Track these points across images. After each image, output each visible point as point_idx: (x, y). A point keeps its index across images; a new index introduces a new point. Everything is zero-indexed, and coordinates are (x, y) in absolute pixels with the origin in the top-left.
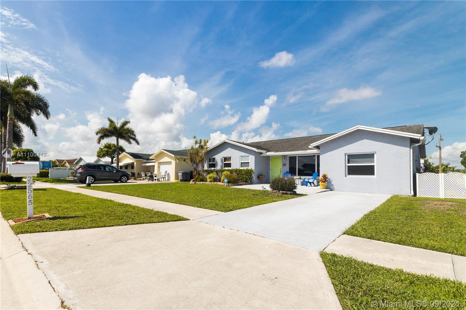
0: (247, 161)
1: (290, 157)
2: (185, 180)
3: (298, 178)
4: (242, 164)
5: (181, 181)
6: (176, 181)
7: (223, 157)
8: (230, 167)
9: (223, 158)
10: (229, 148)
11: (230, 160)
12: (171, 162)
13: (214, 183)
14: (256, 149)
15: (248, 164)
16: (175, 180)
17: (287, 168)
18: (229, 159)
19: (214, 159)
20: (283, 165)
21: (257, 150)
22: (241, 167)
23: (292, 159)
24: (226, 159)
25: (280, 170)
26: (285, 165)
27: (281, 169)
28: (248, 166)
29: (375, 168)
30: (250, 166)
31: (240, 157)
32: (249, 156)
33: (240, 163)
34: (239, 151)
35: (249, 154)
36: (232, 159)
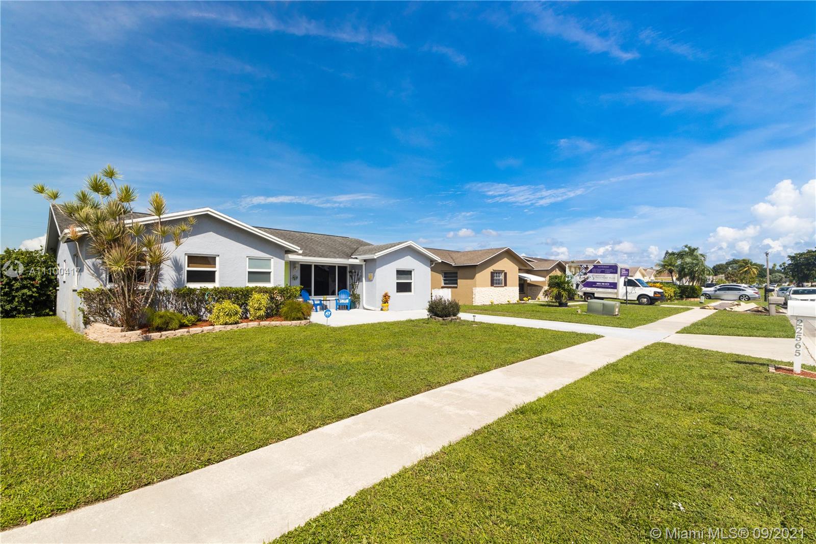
0: (253, 268)
3: (323, 299)
4: (253, 276)
7: (185, 254)
8: (213, 282)
9: (187, 257)
10: (211, 233)
11: (214, 264)
14: (299, 248)
15: (267, 275)
17: (299, 283)
18: (209, 260)
21: (301, 250)
22: (249, 282)
24: (194, 259)
26: (297, 278)
28: (268, 281)
29: (413, 284)
30: (274, 280)
31: (248, 258)
32: (272, 260)
33: (247, 273)
34: (243, 244)
35: (271, 255)
36: (220, 262)
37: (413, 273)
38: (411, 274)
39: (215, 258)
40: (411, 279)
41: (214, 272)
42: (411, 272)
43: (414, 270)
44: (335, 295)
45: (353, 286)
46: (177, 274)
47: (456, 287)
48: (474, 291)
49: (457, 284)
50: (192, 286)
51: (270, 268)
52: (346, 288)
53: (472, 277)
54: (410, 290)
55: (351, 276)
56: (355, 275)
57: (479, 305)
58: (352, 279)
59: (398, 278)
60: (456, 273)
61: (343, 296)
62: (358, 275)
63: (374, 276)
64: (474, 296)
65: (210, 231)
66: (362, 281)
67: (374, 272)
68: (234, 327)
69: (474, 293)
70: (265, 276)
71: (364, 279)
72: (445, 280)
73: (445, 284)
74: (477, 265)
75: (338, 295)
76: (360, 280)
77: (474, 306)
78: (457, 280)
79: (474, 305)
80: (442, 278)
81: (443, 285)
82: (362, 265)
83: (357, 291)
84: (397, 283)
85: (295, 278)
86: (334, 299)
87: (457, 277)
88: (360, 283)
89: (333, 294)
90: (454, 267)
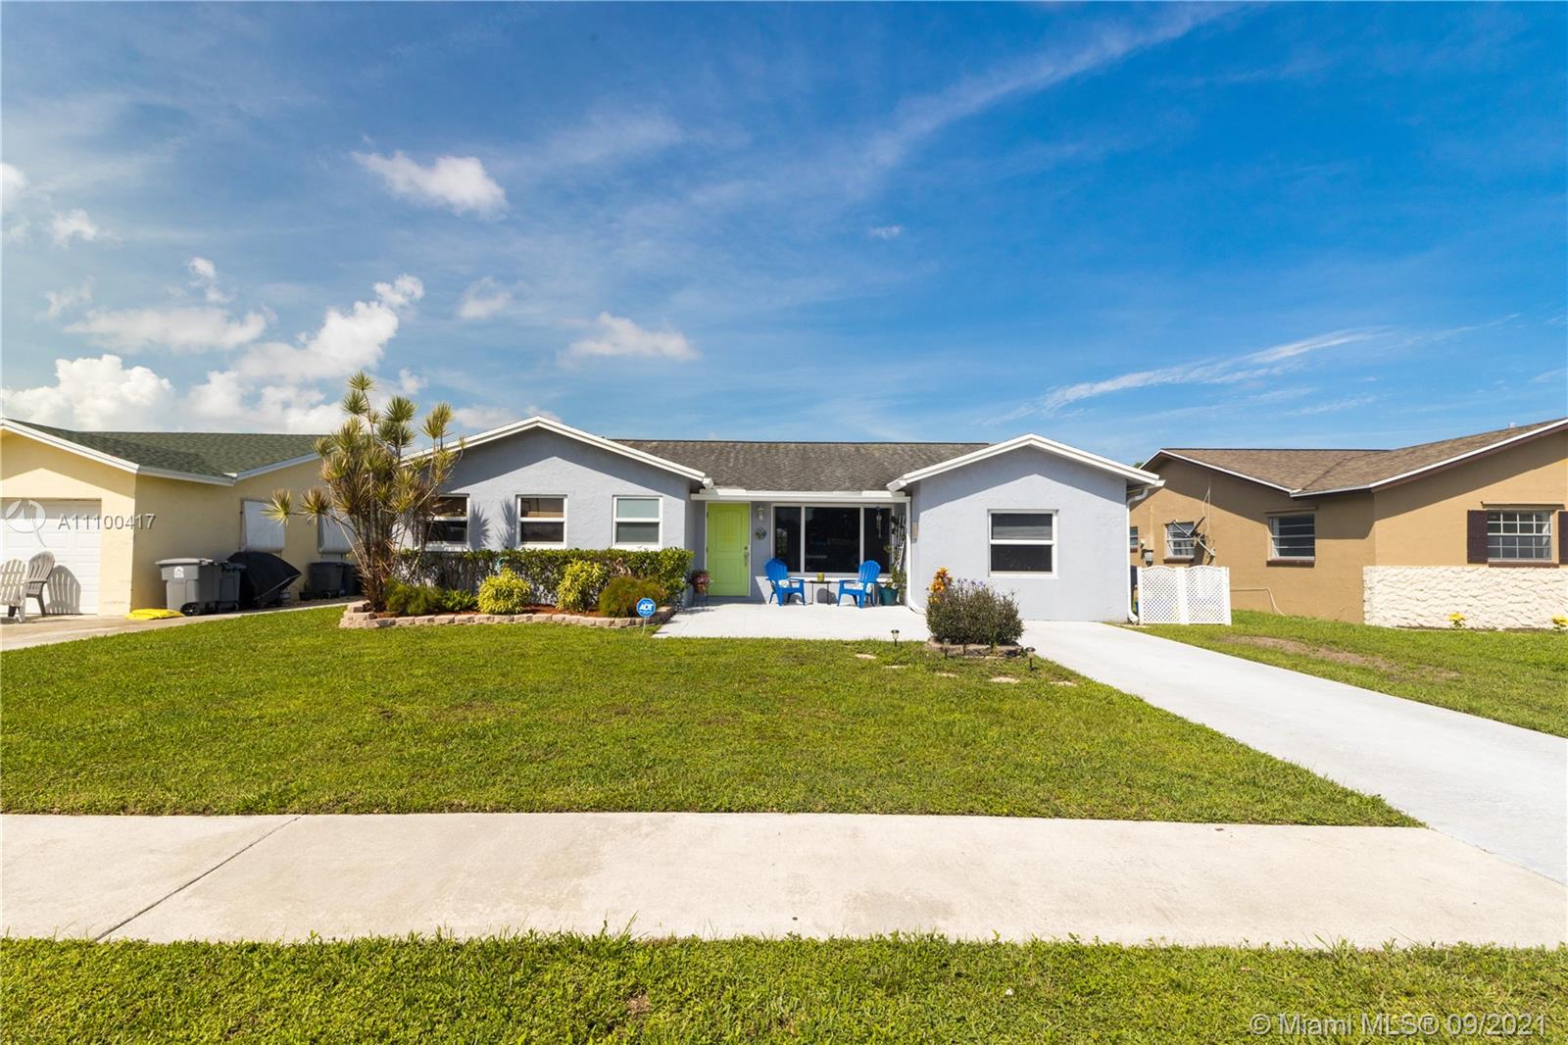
0: (629, 516)
1: (778, 510)
2: (212, 605)
3: (815, 579)
4: (625, 530)
5: (187, 609)
6: (148, 614)
7: (517, 496)
8: (561, 540)
9: (519, 500)
10: (555, 458)
11: (561, 510)
12: (100, 500)
13: (529, 619)
14: (702, 474)
15: (652, 529)
16: (134, 606)
17: (769, 546)
18: (555, 504)
19: (461, 501)
20: (757, 534)
22: (617, 541)
23: (786, 516)
24: (530, 504)
25: (743, 551)
26: (764, 534)
27: (746, 548)
28: (654, 539)
29: (1057, 552)
30: (664, 538)
31: (615, 499)
32: (661, 500)
33: (614, 525)
34: (607, 474)
35: (658, 491)
36: (569, 506)
37: (1055, 519)
38: (1050, 524)
39: (562, 499)
40: (1050, 537)
41: (562, 524)
42: (1050, 516)
43: (1057, 511)
46: (509, 528)
47: (1311, 565)
48: (1365, 577)
49: (1312, 552)
50: (530, 546)
51: (657, 516)
53: (1363, 533)
54: (1046, 567)
55: (894, 530)
57: (1387, 625)
59: (996, 535)
60: (1311, 520)
64: (1367, 595)
65: (553, 456)
68: (505, 619)
69: (1367, 584)
70: (649, 530)
71: (908, 537)
72: (1281, 542)
73: (1282, 552)
74: (1368, 491)
77: (1369, 628)
78: (1312, 542)
79: (1367, 623)
80: (1270, 535)
81: (1275, 556)
82: (904, 504)
84: (993, 547)
85: (760, 535)
86: (838, 580)
87: (1311, 530)
90: (1295, 499)
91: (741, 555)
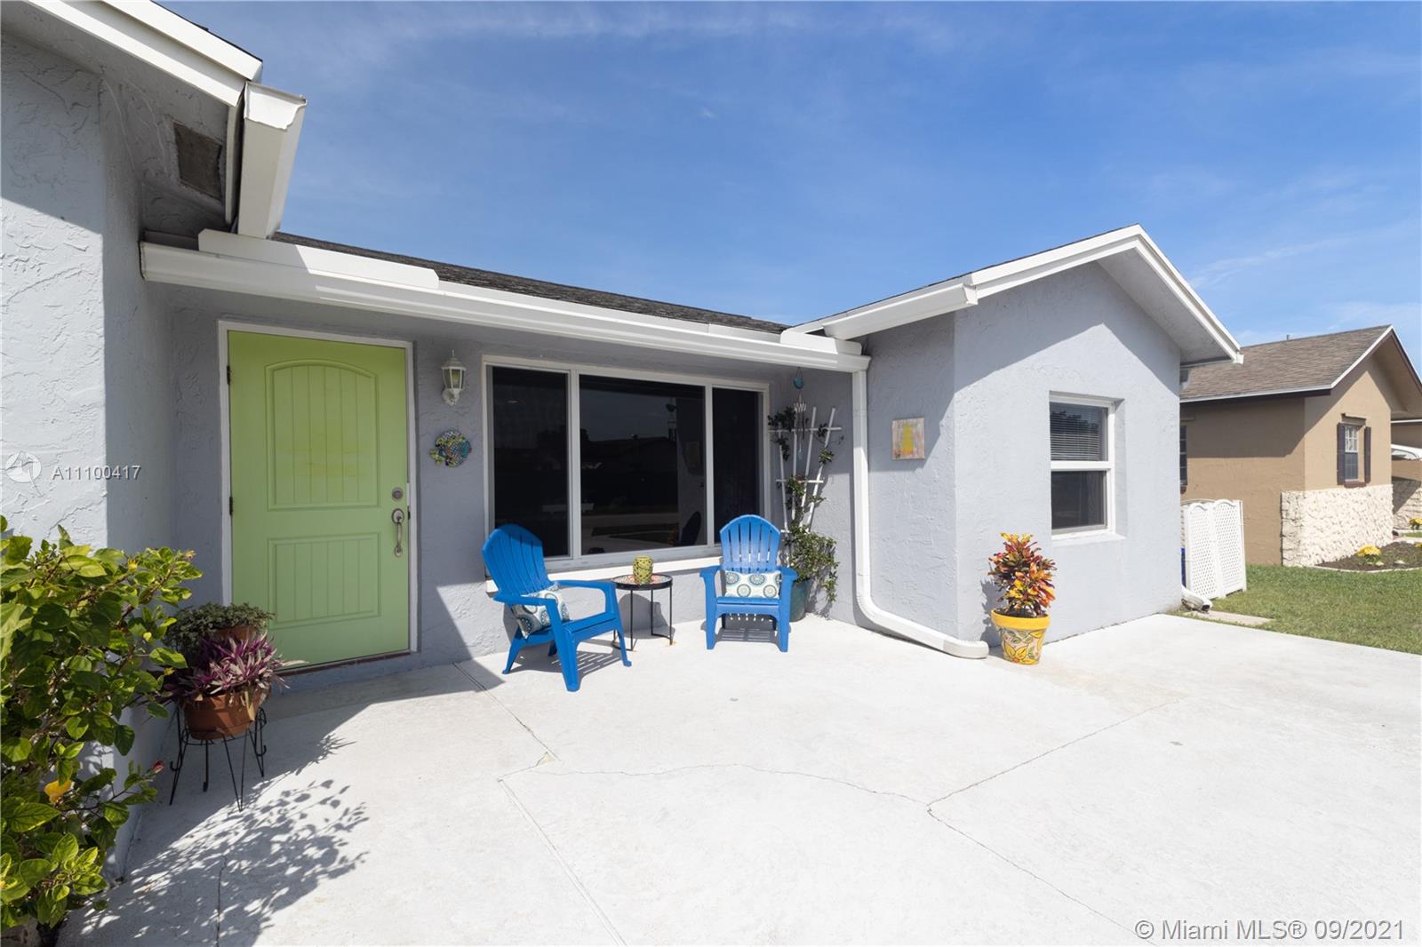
20: (440, 446)
25: (389, 505)
26: (465, 449)
27: (397, 495)
29: (1111, 483)
37: (1109, 419)
38: (1103, 428)
40: (1101, 455)
42: (1102, 413)
43: (1117, 403)
44: (704, 542)
45: (794, 495)
48: (1285, 507)
52: (753, 506)
54: (1100, 515)
55: (784, 444)
56: (804, 436)
58: (786, 457)
59: (1058, 450)
61: (748, 554)
62: (822, 433)
63: (933, 435)
64: (1287, 528)
66: (849, 468)
67: (933, 409)
71: (860, 456)
74: (1329, 390)
75: (717, 539)
76: (834, 458)
79: (1285, 563)
82: (850, 377)
83: (819, 521)
84: (1056, 475)
85: (449, 451)
86: (697, 567)
88: (837, 482)
89: (690, 535)
91: (380, 520)
